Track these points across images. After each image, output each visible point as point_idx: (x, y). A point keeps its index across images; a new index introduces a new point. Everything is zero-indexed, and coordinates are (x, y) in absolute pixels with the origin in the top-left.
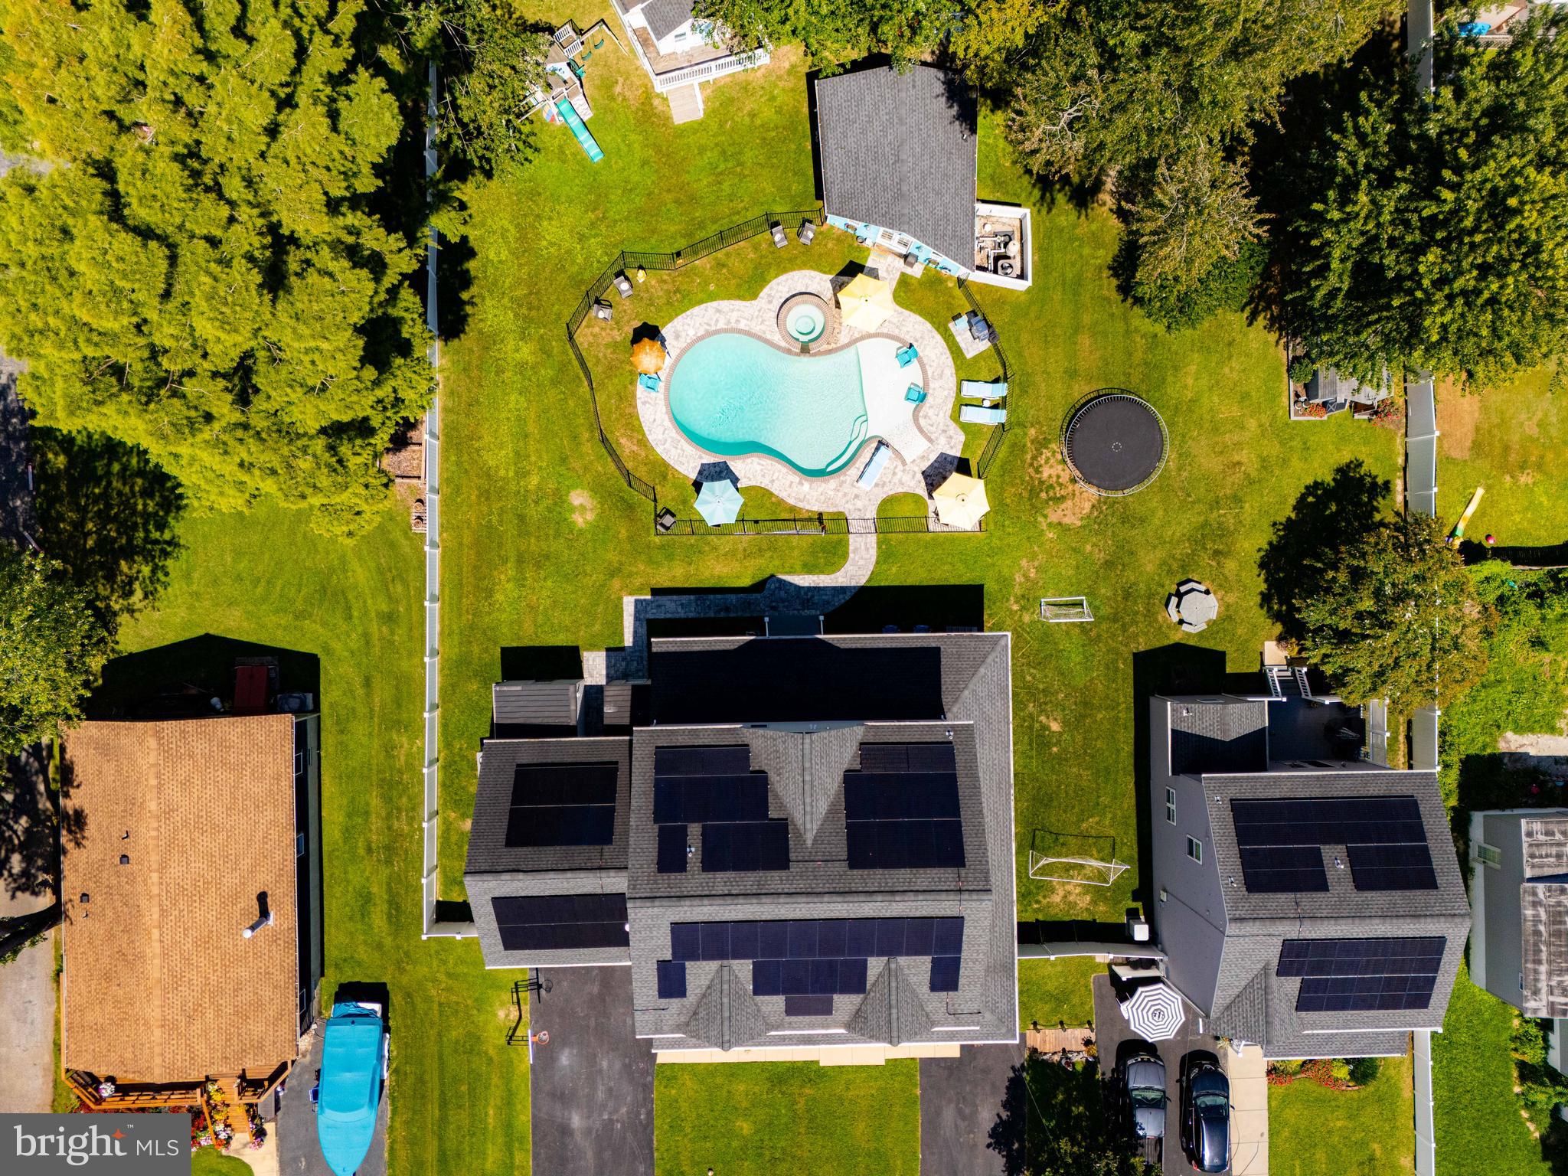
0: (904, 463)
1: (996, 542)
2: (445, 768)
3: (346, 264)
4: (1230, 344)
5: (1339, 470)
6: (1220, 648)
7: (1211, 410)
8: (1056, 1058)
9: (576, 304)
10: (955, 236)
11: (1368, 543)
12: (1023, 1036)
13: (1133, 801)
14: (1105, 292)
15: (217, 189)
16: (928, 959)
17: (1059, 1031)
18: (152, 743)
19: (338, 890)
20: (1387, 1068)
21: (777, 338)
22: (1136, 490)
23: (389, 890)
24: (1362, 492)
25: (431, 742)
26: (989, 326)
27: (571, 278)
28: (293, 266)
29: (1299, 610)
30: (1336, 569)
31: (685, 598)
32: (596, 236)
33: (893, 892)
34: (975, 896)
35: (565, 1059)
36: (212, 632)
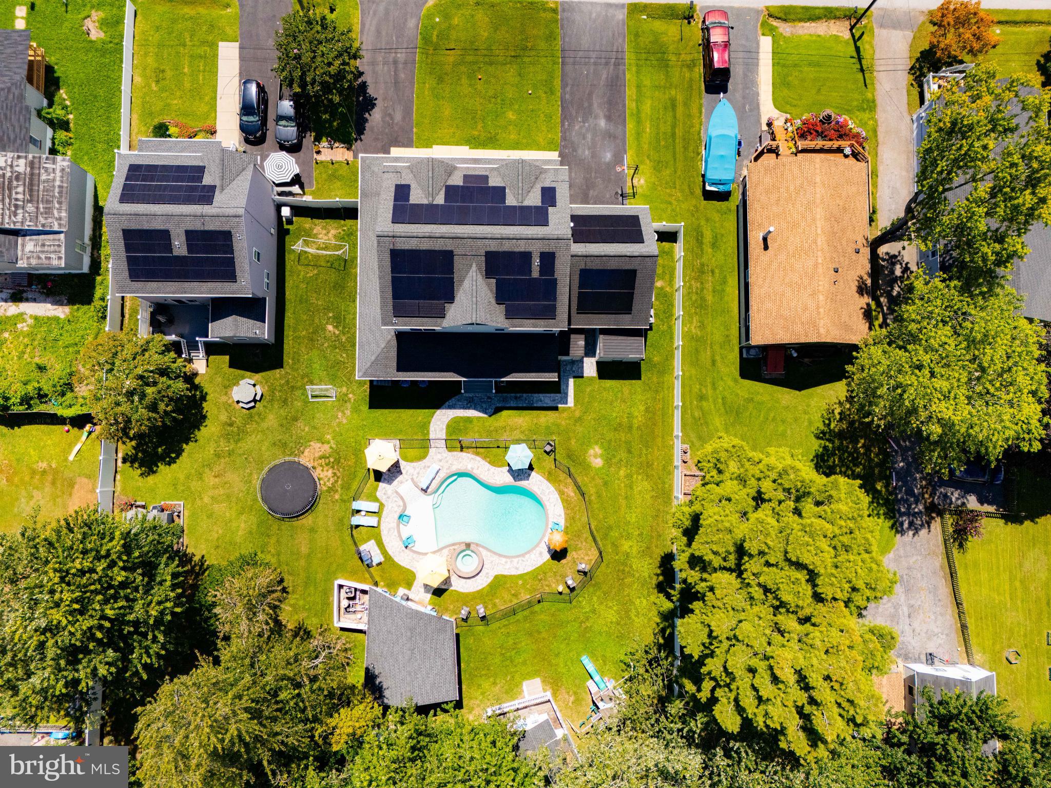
0: (412, 479)
1: (361, 433)
2: (672, 315)
3: (705, 558)
4: (218, 547)
5: (154, 472)
6: (232, 370)
7: (230, 508)
8: (336, 145)
9: (598, 573)
10: (381, 607)
11: (146, 426)
12: (356, 157)
13: (287, 285)
14: (291, 578)
15: (766, 590)
16: (411, 202)
17: (334, 159)
18: (822, 331)
19: (730, 250)
20: (146, 132)
21: (484, 553)
22: (277, 462)
23: (702, 250)
24: (142, 459)
25: (678, 329)
26: (361, 558)
27: (600, 588)
28: (732, 557)
29: (187, 389)
30: (165, 411)
31: (539, 404)
32: (586, 613)
33: (430, 237)
34: (386, 234)
35: (608, 156)
36: (797, 392)
